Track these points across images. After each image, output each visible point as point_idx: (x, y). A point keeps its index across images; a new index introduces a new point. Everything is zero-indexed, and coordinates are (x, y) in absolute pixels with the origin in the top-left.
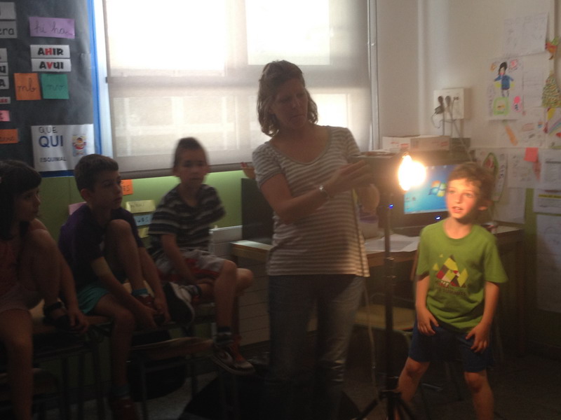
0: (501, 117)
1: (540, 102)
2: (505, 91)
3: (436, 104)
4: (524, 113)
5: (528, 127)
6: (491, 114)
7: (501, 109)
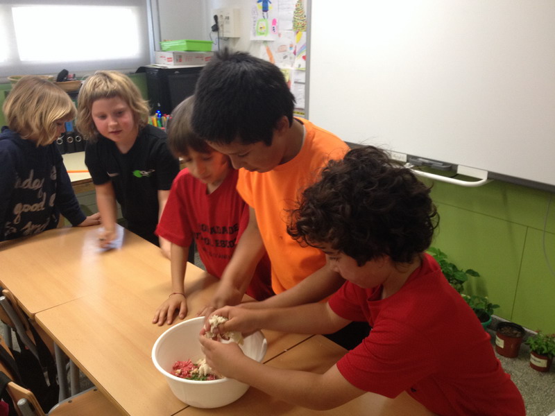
0: (262, 38)
1: (291, 26)
2: (265, 13)
3: (213, 23)
4: (279, 35)
5: (282, 49)
6: (254, 34)
7: (263, 30)
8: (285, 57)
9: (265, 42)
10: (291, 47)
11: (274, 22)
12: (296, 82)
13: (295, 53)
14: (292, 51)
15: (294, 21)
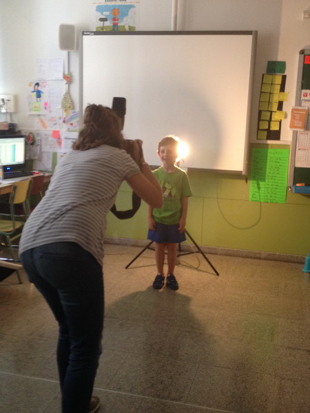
0: (37, 113)
1: (60, 106)
2: (39, 99)
4: (50, 112)
5: (53, 119)
6: (30, 110)
7: (36, 109)
8: (55, 124)
9: (39, 115)
10: (60, 118)
11: (46, 104)
12: (66, 138)
13: (64, 122)
14: (61, 120)
15: (63, 104)
